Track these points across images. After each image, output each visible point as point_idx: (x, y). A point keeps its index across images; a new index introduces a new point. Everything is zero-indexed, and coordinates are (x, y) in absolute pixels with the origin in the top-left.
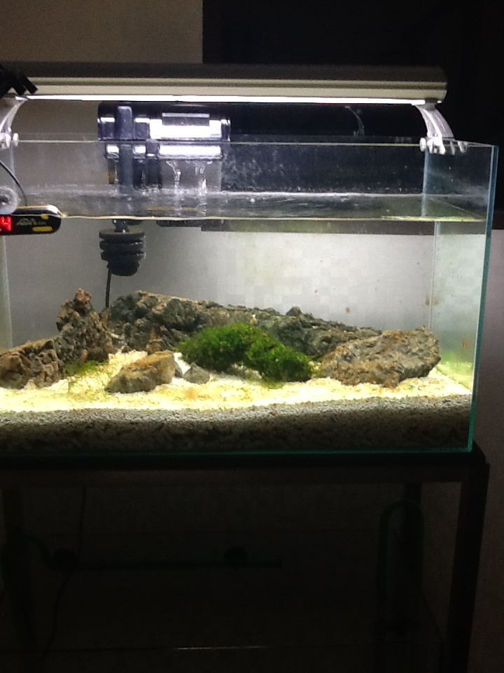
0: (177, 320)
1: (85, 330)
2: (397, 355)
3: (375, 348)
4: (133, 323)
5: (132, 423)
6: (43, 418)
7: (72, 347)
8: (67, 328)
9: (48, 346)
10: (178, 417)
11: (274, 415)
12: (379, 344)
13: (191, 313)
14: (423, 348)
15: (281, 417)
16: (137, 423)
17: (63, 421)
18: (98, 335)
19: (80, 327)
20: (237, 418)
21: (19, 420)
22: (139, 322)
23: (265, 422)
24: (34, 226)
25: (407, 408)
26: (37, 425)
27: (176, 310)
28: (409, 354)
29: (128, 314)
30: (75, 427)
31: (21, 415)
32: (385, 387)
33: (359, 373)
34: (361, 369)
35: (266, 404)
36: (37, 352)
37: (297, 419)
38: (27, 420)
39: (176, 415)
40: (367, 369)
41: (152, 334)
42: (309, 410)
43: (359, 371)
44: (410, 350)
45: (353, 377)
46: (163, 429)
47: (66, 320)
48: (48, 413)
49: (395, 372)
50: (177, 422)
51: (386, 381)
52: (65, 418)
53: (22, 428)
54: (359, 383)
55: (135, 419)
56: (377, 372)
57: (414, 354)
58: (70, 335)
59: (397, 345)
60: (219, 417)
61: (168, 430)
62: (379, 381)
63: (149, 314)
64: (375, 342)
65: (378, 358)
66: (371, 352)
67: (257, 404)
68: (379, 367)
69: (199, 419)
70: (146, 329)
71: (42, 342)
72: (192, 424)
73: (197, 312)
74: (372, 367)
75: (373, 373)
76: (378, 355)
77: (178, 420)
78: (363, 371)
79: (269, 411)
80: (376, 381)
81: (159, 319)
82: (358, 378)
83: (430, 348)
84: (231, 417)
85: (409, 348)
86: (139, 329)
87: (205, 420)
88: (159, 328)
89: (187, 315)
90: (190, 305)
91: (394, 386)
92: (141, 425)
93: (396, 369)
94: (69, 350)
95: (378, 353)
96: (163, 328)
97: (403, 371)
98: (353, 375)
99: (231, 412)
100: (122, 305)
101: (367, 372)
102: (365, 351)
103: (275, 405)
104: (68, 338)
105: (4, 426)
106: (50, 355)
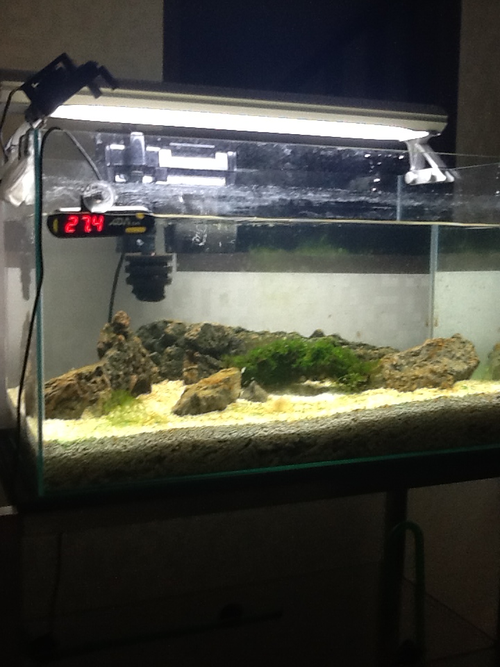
0: (210, 345)
1: (131, 355)
2: (446, 360)
3: (420, 356)
4: (161, 353)
5: (220, 442)
6: (127, 444)
7: (121, 373)
8: (112, 353)
9: (99, 372)
10: (266, 431)
11: (355, 421)
12: (424, 352)
13: (224, 337)
14: (463, 353)
15: (362, 423)
16: (225, 441)
17: (148, 445)
18: (143, 360)
19: (125, 352)
20: (323, 427)
21: (99, 448)
22: (169, 349)
23: (347, 429)
24: (127, 226)
25: (469, 406)
26: (119, 453)
27: (209, 335)
28: (455, 358)
29: (154, 343)
30: (160, 451)
31: (102, 442)
32: (443, 389)
33: (414, 380)
34: (415, 375)
35: (349, 410)
36: (88, 378)
37: (376, 424)
38: (109, 447)
39: (265, 429)
40: (421, 375)
41: (186, 362)
42: (387, 414)
43: (413, 377)
44: (453, 356)
45: (409, 384)
46: (250, 446)
47: (109, 346)
48: (132, 437)
49: (448, 375)
50: (265, 436)
51: (443, 383)
52: (150, 441)
53: (102, 457)
54: (416, 389)
55: (224, 437)
56: (432, 377)
57: (459, 358)
58: (116, 360)
59: (442, 351)
60: (306, 428)
61: (255, 446)
62: (435, 385)
63: (181, 340)
64: (420, 350)
65: (426, 365)
66: (418, 359)
67: (341, 411)
68: (433, 372)
69: (287, 432)
70: (178, 357)
71: (93, 368)
72: (279, 437)
73: (230, 337)
74: (424, 373)
75: (427, 378)
76: (425, 362)
77: (266, 434)
78: (417, 378)
79: (352, 418)
80: (433, 385)
81: (192, 345)
82: (413, 384)
83: (469, 352)
84: (317, 427)
85: (453, 353)
86: (171, 357)
87: (293, 431)
88: (193, 354)
89: (221, 339)
90: (223, 330)
91: (451, 387)
92: (228, 443)
93: (449, 372)
94: (118, 376)
95: (425, 360)
96: (197, 355)
97: (454, 374)
98: (407, 382)
99: (317, 422)
100: (146, 334)
101: (422, 378)
102: (412, 359)
103: (357, 410)
104: (114, 363)
105: (82, 456)
106: (103, 381)
